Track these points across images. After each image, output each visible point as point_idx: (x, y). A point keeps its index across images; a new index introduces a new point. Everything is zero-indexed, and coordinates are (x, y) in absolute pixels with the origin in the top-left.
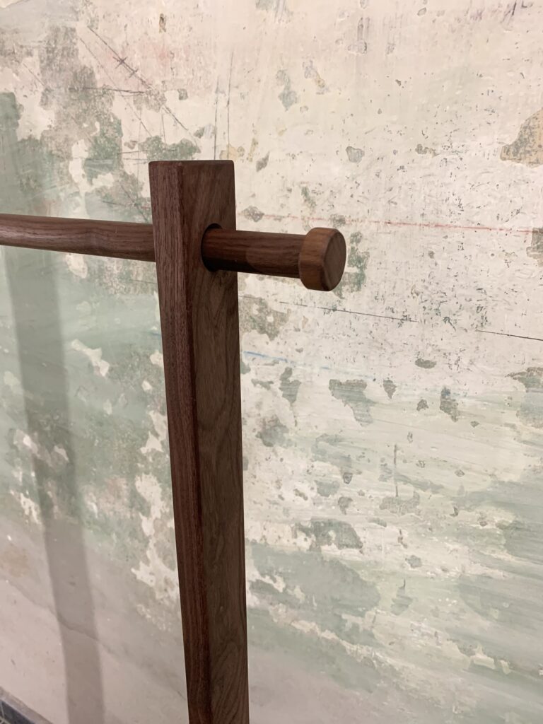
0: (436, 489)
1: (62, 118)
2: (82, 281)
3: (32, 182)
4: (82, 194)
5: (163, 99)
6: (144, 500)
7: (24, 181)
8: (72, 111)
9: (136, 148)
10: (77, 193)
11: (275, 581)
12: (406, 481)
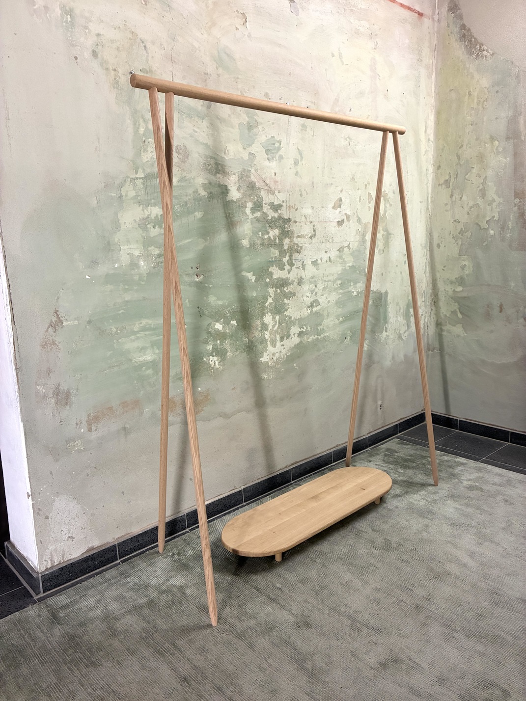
0: (330, 281)
1: (244, 194)
2: (247, 248)
3: (231, 215)
4: (250, 219)
5: (274, 192)
6: (266, 324)
7: (228, 214)
8: (248, 193)
9: (267, 205)
10: (248, 218)
11: (303, 328)
12: (325, 281)
